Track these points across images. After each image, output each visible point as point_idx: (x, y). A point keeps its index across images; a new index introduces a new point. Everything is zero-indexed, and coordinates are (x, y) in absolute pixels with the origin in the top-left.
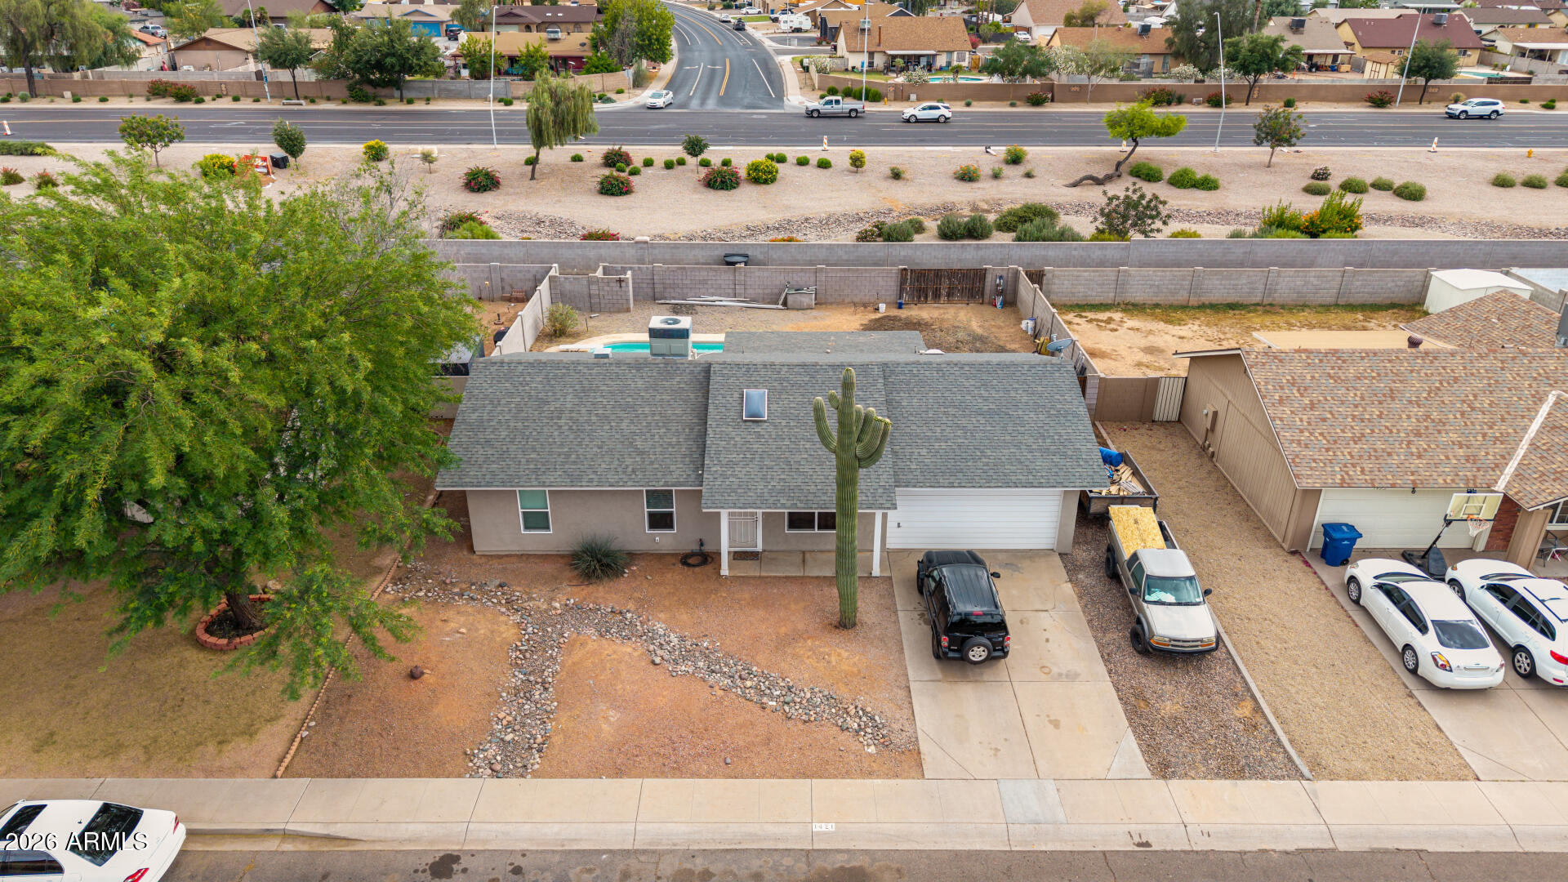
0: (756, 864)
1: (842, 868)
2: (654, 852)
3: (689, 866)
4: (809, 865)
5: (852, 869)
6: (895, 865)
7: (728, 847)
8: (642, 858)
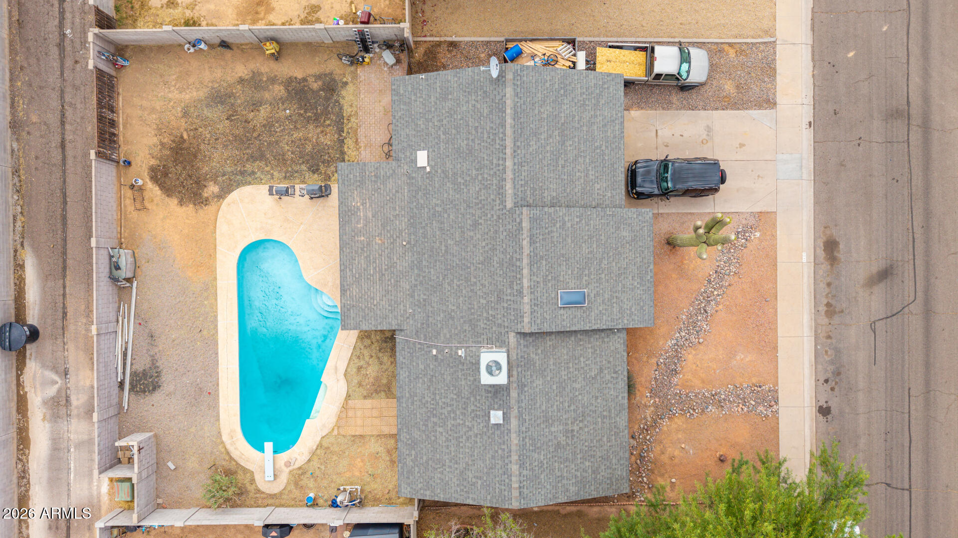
0: (822, 285)
1: (824, 250)
2: (816, 327)
3: (823, 313)
4: (822, 264)
5: (824, 246)
6: (822, 229)
7: (813, 297)
8: (819, 331)
